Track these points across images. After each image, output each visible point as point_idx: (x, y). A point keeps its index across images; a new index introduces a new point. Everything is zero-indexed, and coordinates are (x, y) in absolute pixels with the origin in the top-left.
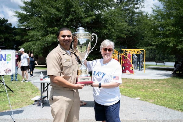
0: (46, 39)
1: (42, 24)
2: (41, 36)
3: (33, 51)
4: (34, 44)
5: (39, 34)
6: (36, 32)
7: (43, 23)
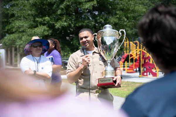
0: (35, 32)
1: (29, 12)
2: (29, 28)
3: (19, 47)
4: (20, 39)
5: (26, 25)
6: (23, 23)
7: (31, 10)
